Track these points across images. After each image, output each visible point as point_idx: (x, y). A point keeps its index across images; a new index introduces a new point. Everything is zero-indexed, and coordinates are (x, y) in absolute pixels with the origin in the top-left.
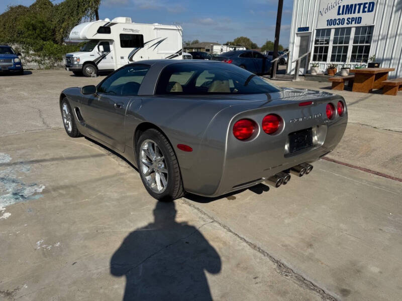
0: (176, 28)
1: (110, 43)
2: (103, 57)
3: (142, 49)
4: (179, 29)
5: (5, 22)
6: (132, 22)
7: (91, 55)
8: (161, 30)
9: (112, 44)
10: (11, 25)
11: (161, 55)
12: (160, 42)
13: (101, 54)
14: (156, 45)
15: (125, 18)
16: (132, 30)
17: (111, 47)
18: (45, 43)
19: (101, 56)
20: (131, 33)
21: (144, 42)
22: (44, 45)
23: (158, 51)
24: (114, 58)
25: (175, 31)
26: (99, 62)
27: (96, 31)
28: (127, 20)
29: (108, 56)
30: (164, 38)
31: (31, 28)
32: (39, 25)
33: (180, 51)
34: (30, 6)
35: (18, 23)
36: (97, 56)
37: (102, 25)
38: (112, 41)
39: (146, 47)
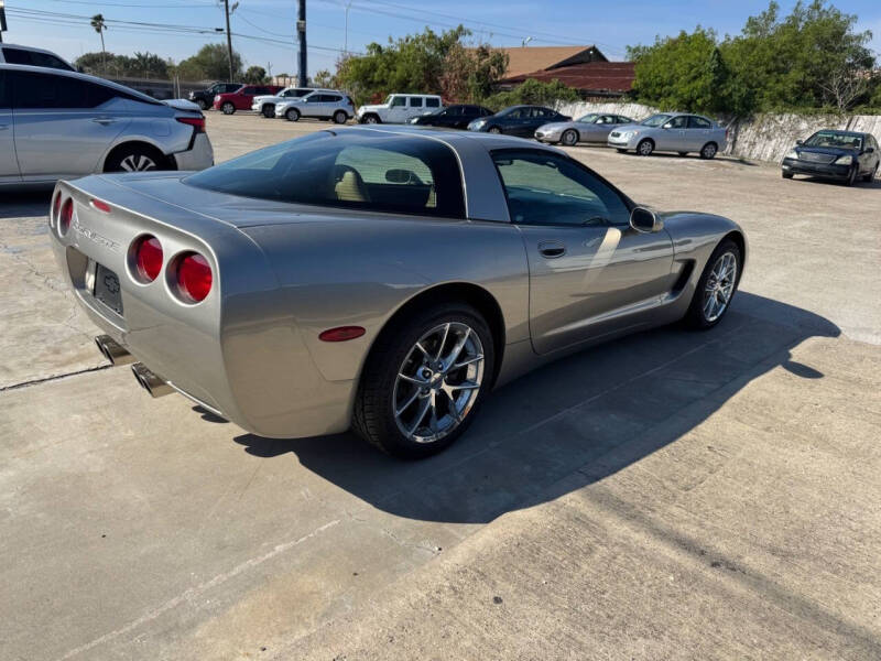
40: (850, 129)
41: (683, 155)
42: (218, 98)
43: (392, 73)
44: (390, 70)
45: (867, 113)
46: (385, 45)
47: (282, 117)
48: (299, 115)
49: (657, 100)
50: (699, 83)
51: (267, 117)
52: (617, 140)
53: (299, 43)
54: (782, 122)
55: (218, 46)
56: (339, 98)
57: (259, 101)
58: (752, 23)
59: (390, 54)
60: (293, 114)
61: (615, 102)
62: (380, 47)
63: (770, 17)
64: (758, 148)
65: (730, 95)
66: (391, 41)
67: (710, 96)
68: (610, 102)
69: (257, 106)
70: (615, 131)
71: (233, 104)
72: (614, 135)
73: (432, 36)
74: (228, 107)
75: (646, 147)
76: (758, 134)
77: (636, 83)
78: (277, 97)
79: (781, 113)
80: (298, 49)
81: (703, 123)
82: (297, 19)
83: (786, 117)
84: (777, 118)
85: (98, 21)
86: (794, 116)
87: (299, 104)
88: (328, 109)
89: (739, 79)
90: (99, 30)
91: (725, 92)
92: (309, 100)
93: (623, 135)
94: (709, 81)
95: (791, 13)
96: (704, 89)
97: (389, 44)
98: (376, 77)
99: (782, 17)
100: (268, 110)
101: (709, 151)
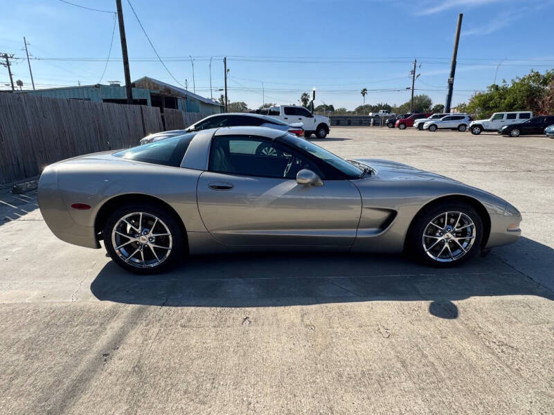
42: (398, 122)
43: (503, 100)
44: (501, 99)
46: (501, 85)
47: (426, 129)
48: (437, 128)
51: (420, 130)
53: (448, 89)
55: (420, 96)
56: (463, 118)
57: (417, 122)
59: (504, 89)
60: (433, 128)
62: (497, 86)
66: (504, 81)
69: (416, 125)
71: (405, 125)
73: (538, 75)
74: (402, 126)
78: (427, 119)
80: (447, 92)
82: (449, 77)
85: (364, 92)
87: (438, 122)
88: (455, 124)
90: (364, 96)
92: (443, 120)
97: (503, 84)
98: (491, 104)
100: (420, 127)
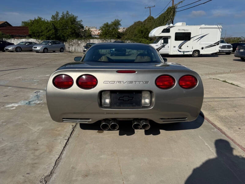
0: (217, 27)
1: (169, 38)
2: (163, 46)
3: (189, 41)
4: (220, 27)
5: (130, 30)
6: (186, 25)
7: (156, 46)
8: (205, 29)
9: (170, 39)
10: (132, 31)
11: (202, 45)
12: (202, 37)
13: (162, 45)
14: (200, 39)
15: (181, 23)
16: (184, 30)
17: (169, 40)
18: (142, 39)
19: (162, 46)
20: (183, 32)
21: (191, 37)
22: (142, 40)
23: (200, 43)
24: (169, 47)
25: (216, 29)
26: (160, 49)
27: (161, 32)
28: (182, 24)
29: (166, 46)
30: (206, 34)
31: (141, 32)
32: (145, 31)
33: (218, 42)
34: (144, 21)
35: (135, 30)
36: (160, 46)
37: (165, 28)
38: (170, 37)
39: (192, 40)
40: (90, 42)
41: (54, 52)
45: (92, 39)
49: (38, 37)
50: (51, 32)
52: (36, 49)
54: (74, 42)
58: (53, 17)
61: (25, 38)
63: (57, 15)
64: (71, 48)
65: (60, 35)
67: (54, 36)
68: (23, 38)
70: (35, 46)
72: (34, 48)
75: (46, 50)
76: (70, 45)
77: (30, 32)
79: (73, 39)
81: (58, 43)
83: (75, 40)
84: (73, 41)
86: (77, 40)
89: (60, 31)
91: (58, 35)
93: (38, 47)
94: (53, 32)
95: (62, 15)
96: (53, 33)
99: (60, 16)
101: (62, 50)
